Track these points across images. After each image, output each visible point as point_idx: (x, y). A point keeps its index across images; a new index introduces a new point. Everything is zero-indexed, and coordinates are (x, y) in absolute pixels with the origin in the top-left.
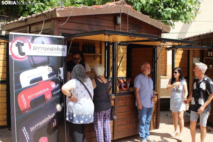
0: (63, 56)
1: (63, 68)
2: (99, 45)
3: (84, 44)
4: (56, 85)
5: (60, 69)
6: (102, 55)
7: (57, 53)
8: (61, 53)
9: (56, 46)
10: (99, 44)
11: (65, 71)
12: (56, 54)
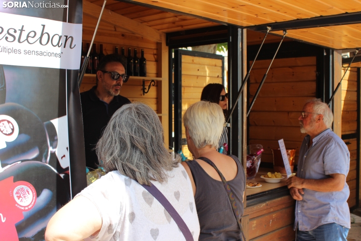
0: (66, 68)
1: (65, 118)
2: (154, 54)
3: (116, 50)
4: (38, 194)
5: (56, 122)
6: (161, 81)
7: (42, 54)
8: (56, 55)
9: (34, 23)
10: (155, 52)
11: (73, 132)
12: (33, 56)
